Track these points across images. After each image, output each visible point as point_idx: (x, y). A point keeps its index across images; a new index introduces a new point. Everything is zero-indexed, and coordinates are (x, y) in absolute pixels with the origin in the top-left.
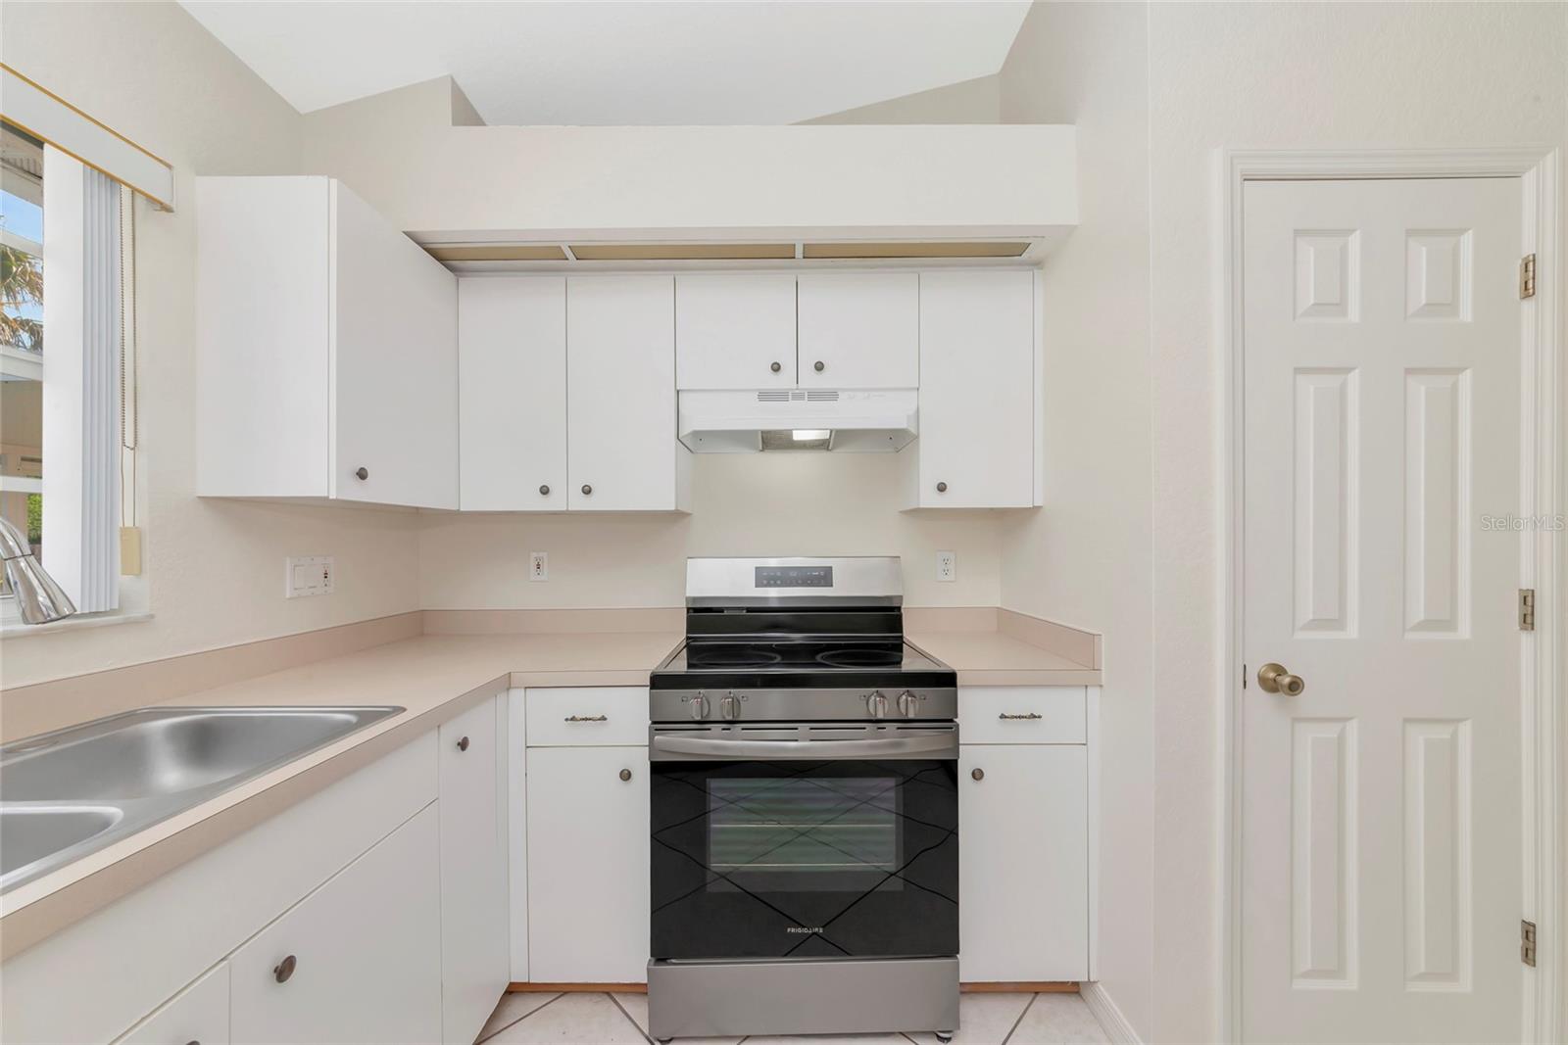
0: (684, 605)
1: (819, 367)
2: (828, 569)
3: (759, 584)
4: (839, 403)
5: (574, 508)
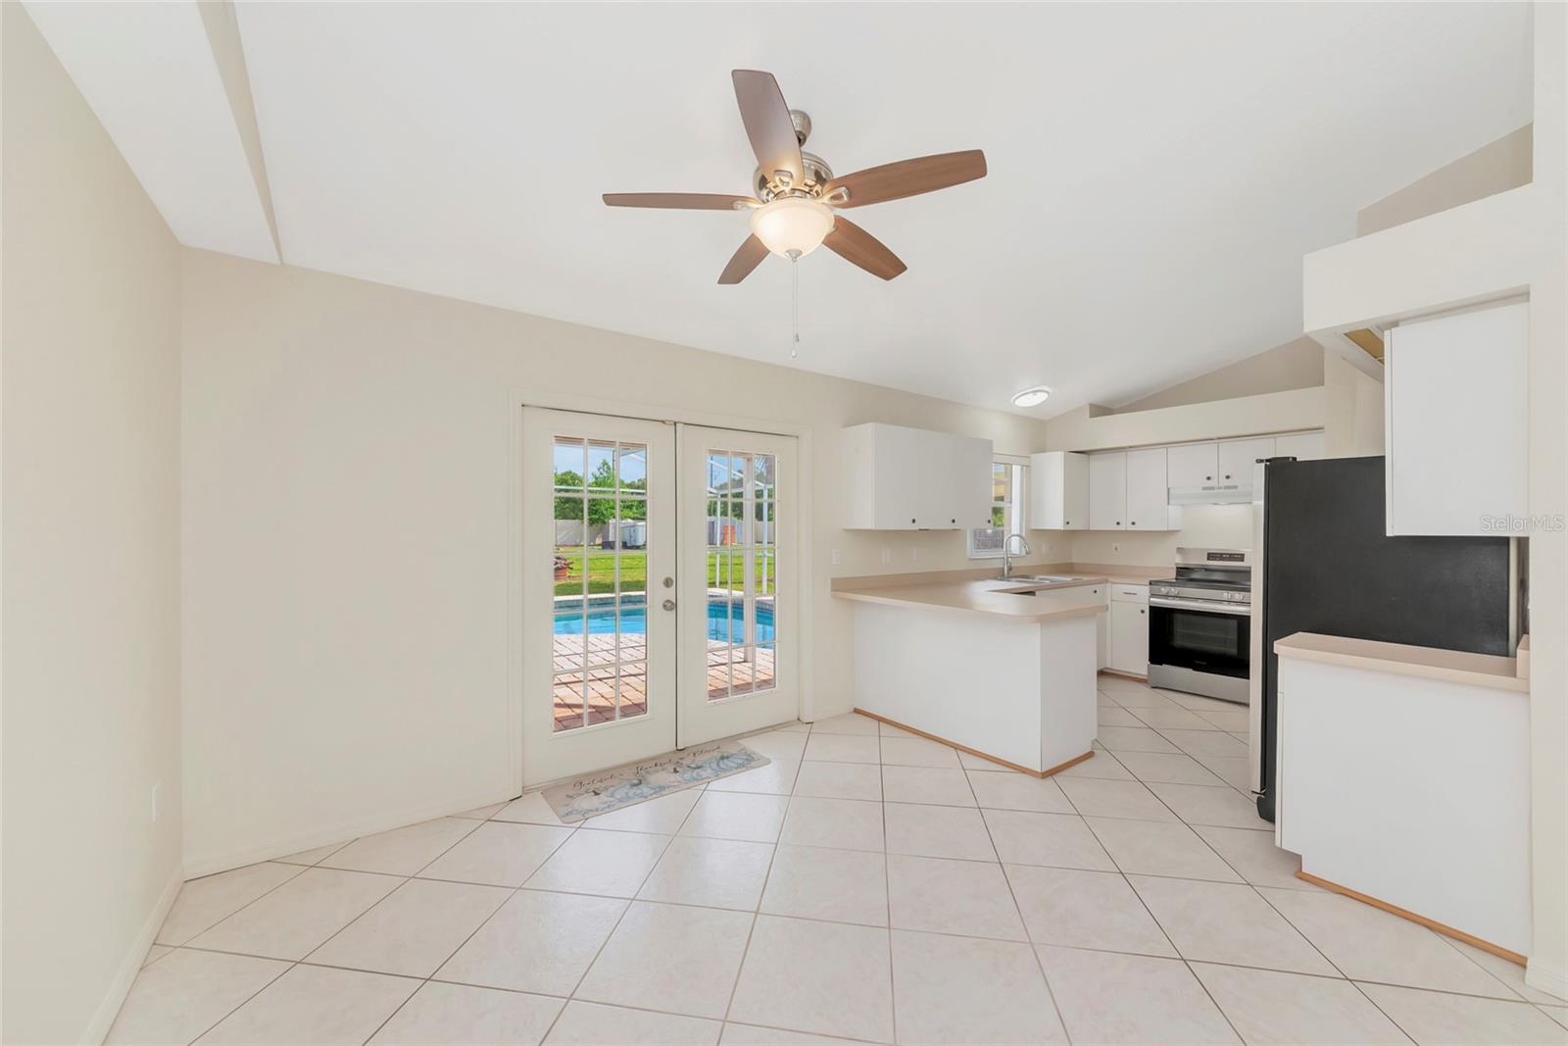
0: (1175, 566)
1: (1228, 478)
2: (1243, 555)
3: (1208, 559)
4: (1239, 490)
5: (1129, 529)
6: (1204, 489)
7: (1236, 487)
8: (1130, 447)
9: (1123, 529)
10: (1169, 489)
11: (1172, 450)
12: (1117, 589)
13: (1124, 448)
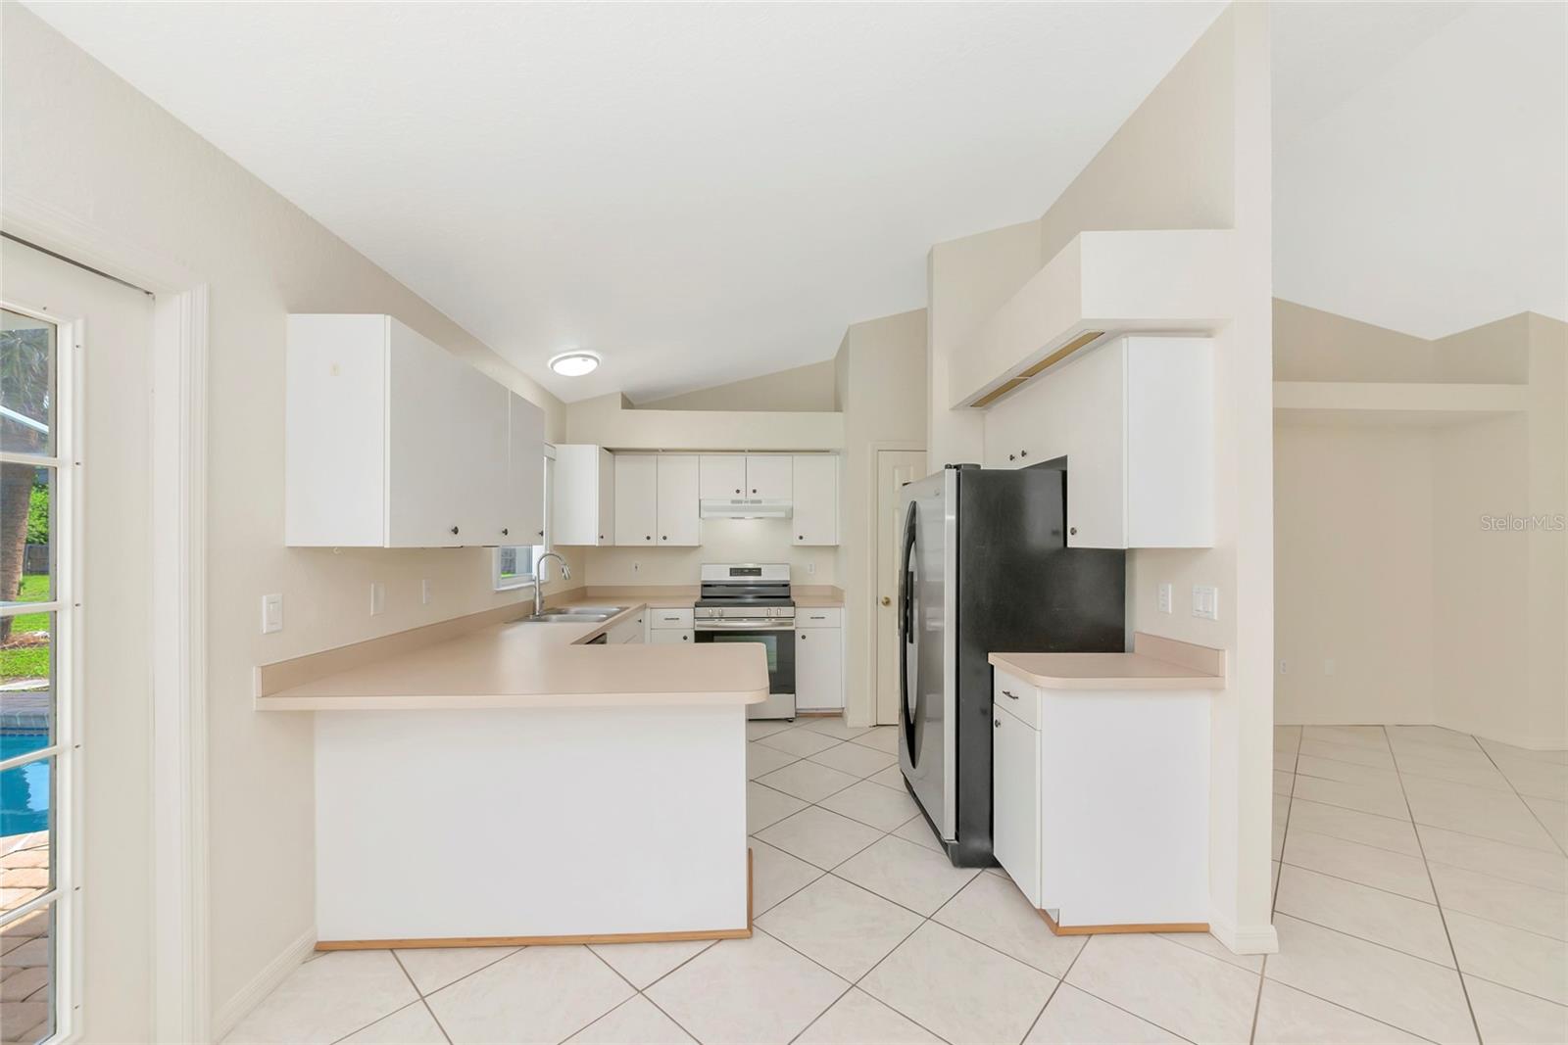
0: (700, 584)
1: (754, 491)
2: (760, 569)
3: (731, 575)
4: (763, 504)
5: (659, 544)
6: (733, 502)
7: (760, 502)
8: (663, 451)
9: (655, 544)
10: (700, 501)
11: (704, 458)
12: (658, 615)
13: (657, 450)
